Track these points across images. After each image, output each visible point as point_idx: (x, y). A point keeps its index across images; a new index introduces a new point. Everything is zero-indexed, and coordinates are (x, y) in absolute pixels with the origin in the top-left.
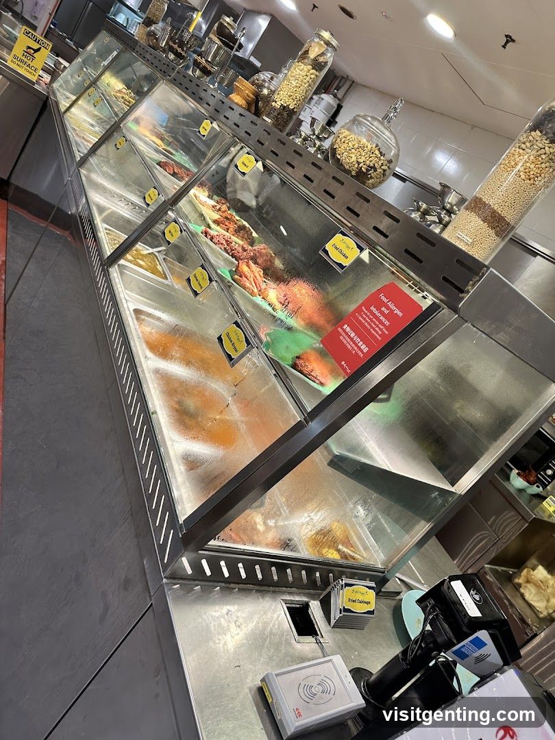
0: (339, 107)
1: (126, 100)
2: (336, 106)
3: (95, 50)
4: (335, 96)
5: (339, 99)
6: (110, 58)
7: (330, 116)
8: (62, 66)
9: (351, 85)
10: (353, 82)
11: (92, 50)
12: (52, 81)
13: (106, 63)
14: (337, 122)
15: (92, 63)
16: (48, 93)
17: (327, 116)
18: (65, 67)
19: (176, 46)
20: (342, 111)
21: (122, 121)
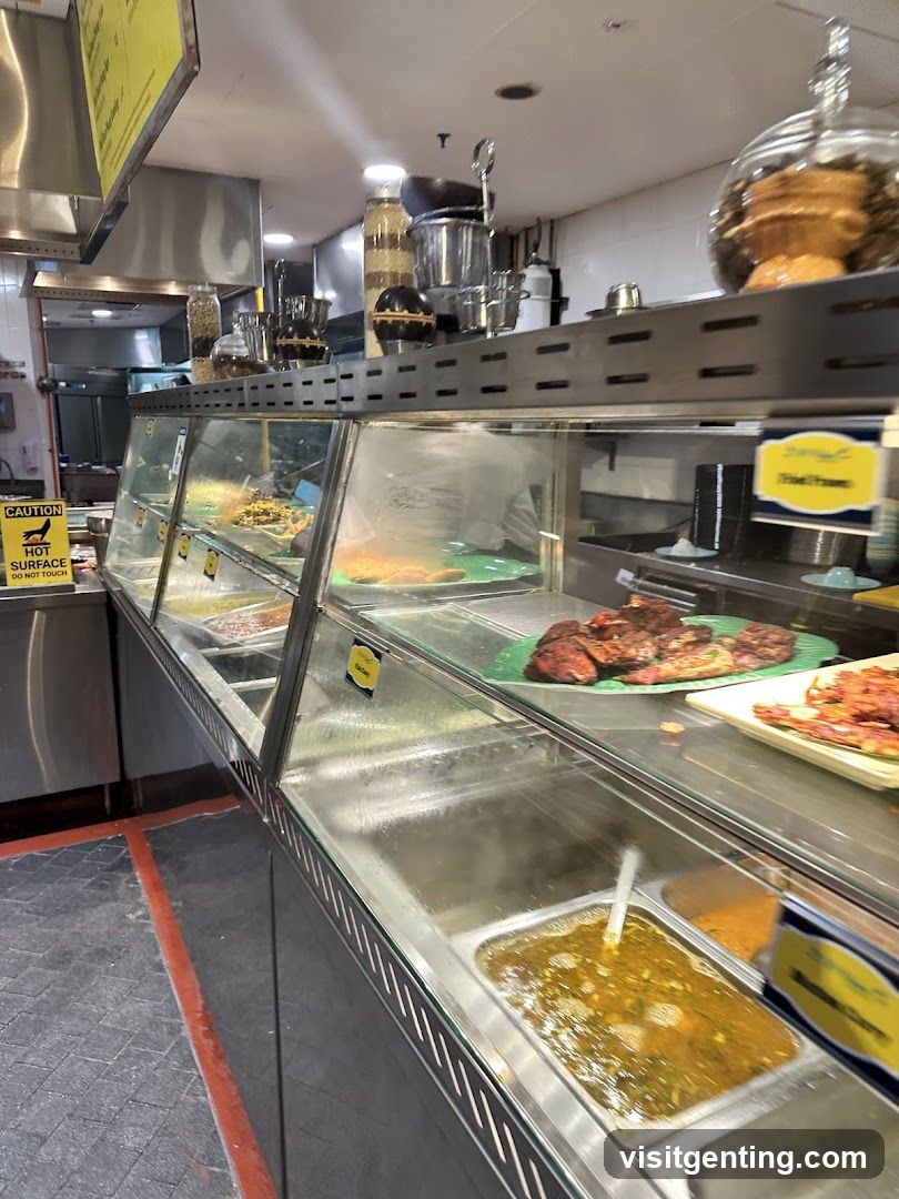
0: (556, 274)
1: (256, 514)
2: (549, 276)
3: (141, 459)
4: (538, 262)
5: (547, 263)
6: (178, 455)
7: (549, 297)
8: (103, 522)
9: (552, 229)
10: (552, 221)
11: (135, 461)
12: (101, 556)
13: (176, 470)
14: (567, 299)
15: (148, 484)
16: (104, 584)
17: (545, 300)
18: (109, 522)
19: (295, 340)
20: (563, 277)
21: (313, 592)
